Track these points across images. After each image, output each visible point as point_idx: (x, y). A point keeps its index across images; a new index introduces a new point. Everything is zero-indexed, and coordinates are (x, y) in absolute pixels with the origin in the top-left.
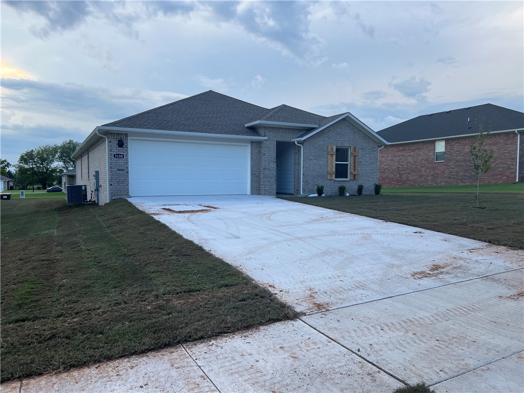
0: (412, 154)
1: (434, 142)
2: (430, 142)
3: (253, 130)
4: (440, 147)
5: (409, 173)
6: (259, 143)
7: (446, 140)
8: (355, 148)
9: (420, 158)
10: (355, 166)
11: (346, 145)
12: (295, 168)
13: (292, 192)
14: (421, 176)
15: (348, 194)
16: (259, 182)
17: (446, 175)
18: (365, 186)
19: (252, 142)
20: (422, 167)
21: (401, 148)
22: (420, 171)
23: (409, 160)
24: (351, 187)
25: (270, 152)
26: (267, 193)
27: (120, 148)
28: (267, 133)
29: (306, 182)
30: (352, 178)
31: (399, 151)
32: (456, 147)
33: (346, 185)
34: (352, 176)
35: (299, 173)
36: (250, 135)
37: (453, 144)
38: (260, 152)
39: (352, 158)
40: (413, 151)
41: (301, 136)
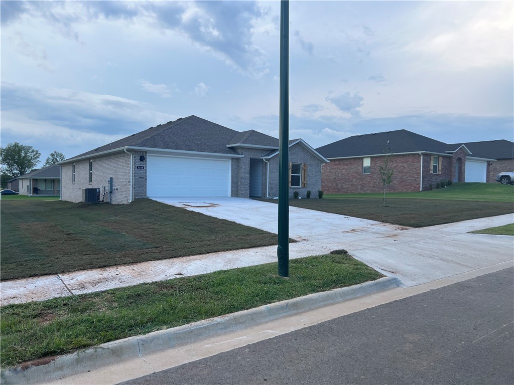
0: (346, 167)
1: (363, 158)
2: (359, 158)
3: (233, 150)
4: (367, 163)
5: (344, 183)
6: (238, 159)
7: (371, 157)
8: (305, 164)
9: (352, 171)
10: (305, 178)
11: (299, 162)
12: (262, 178)
13: (260, 195)
14: (352, 185)
15: (300, 198)
16: (237, 188)
17: (371, 185)
18: (312, 191)
19: (233, 159)
20: (353, 178)
21: (337, 163)
22: (352, 181)
23: (344, 172)
24: (303, 192)
25: (245, 167)
26: (244, 196)
27: (141, 162)
28: (244, 152)
29: (271, 188)
30: (303, 186)
31: (336, 165)
32: (379, 163)
33: (299, 191)
34: (303, 184)
35: (266, 182)
36: (231, 154)
37: (377, 160)
38: (238, 166)
39: (303, 171)
40: (346, 165)
41: (268, 155)
